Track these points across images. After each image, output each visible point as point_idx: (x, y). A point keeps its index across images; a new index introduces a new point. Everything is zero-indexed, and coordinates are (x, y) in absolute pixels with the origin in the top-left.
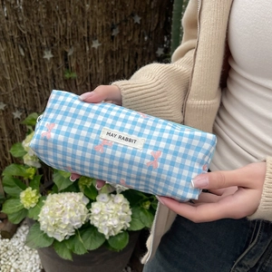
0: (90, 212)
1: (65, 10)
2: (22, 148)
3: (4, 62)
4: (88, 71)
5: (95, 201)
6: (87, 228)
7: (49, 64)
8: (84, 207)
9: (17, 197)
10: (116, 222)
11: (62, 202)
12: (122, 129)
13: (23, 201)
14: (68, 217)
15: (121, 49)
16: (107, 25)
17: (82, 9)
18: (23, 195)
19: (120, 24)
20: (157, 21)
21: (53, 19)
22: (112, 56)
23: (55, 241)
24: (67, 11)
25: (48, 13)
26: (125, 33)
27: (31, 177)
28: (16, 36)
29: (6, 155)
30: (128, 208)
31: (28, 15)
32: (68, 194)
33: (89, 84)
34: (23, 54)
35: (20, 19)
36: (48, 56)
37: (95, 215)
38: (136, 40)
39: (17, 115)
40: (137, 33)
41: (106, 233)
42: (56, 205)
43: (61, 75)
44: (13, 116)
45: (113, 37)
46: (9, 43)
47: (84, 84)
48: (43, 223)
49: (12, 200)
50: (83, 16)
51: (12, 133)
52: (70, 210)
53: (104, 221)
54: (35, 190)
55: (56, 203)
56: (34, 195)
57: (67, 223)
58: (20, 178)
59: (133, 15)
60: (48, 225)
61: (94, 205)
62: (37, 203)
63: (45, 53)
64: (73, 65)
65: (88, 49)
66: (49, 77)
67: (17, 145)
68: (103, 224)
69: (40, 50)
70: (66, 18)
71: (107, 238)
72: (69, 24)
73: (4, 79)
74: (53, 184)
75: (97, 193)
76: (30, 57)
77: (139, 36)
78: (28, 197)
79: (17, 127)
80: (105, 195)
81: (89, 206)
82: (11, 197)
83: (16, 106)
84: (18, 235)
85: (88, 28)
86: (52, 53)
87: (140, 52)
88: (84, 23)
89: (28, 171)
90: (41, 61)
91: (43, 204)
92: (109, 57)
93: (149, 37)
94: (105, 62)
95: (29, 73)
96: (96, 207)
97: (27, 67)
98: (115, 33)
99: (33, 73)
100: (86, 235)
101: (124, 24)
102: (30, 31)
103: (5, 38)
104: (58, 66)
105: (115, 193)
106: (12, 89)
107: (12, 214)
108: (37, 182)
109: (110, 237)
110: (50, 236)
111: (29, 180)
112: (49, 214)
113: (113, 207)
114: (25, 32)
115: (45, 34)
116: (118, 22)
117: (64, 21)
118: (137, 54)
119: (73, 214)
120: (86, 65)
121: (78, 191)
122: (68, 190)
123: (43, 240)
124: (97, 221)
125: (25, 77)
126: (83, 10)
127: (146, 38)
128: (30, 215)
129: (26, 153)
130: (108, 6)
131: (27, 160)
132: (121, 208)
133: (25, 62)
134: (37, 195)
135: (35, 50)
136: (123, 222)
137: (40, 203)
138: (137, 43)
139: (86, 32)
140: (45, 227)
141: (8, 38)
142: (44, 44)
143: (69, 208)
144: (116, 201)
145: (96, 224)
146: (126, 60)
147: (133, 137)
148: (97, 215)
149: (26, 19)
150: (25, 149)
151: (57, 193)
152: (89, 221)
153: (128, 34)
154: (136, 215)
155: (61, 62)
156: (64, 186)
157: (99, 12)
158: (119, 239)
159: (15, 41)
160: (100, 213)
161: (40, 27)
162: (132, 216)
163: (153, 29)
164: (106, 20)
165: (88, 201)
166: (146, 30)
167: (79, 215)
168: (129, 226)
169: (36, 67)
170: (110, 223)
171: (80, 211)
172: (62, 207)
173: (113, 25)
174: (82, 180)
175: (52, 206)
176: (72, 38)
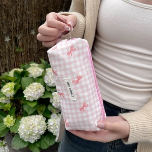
0: (47, 125)
1: (16, 14)
4: (29, 47)
5: (50, 118)
6: (47, 134)
7: (7, 44)
8: (44, 122)
11: (32, 121)
13: (5, 123)
14: (37, 129)
16: (39, 22)
18: (5, 119)
21: (10, 19)
23: (29, 143)
24: (18, 15)
25: (7, 16)
27: (9, 109)
33: (29, 54)
36: (7, 39)
43: (13, 50)
47: (27, 54)
50: (26, 17)
52: (38, 125)
53: (56, 128)
54: (12, 116)
55: (28, 122)
56: (12, 119)
57: (37, 132)
60: (25, 134)
62: (15, 123)
64: (20, 44)
66: (7, 51)
68: (56, 130)
70: (17, 18)
72: (18, 21)
75: (51, 113)
78: (9, 120)
80: (55, 115)
81: (46, 121)
85: (29, 23)
88: (26, 21)
90: (3, 43)
91: (19, 124)
94: (38, 42)
96: (51, 122)
100: (46, 137)
104: (12, 45)
105: (60, 113)
110: (26, 141)
112: (25, 128)
115: (5, 27)
117: (16, 20)
119: (39, 127)
120: (27, 44)
122: (33, 114)
123: (22, 144)
124: (52, 129)
128: (12, 131)
134: (14, 119)
137: (17, 123)
139: (27, 25)
140: (24, 136)
142: (5, 33)
143: (36, 124)
145: (52, 131)
148: (52, 126)
150: (4, 93)
151: (27, 116)
152: (47, 130)
155: (13, 43)
156: (31, 112)
160: (54, 124)
161: (2, 23)
164: (38, 19)
165: (45, 119)
167: (43, 127)
171: (42, 125)
172: (33, 124)
173: (41, 21)
174: (39, 108)
175: (26, 124)
176: (20, 29)
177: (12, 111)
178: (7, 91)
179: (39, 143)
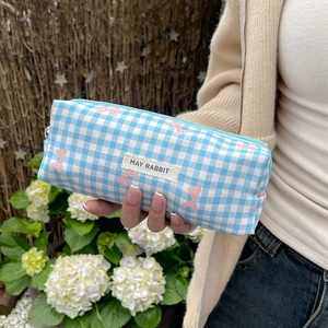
0: (111, 280)
1: (83, 24)
2: (25, 197)
3: (5, 87)
5: (119, 266)
6: (108, 301)
7: (62, 91)
8: (103, 273)
9: (17, 260)
10: (145, 293)
11: (75, 267)
12: (149, 154)
13: (25, 265)
14: (83, 287)
15: (152, 74)
16: (136, 43)
17: (105, 22)
18: (25, 257)
19: (152, 42)
20: (198, 38)
21: (69, 34)
22: (141, 82)
23: (66, 317)
24: (86, 25)
25: (62, 27)
26: (157, 54)
27: (37, 235)
28: (21, 56)
29: (5, 206)
30: (161, 274)
31: (37, 30)
32: (83, 257)
34: (29, 78)
35: (27, 34)
36: (61, 80)
37: (118, 284)
38: (172, 61)
39: (20, 154)
40: (173, 53)
41: (132, 308)
42: (68, 271)
44: (15, 156)
45: (142, 58)
46: (13, 64)
48: (51, 294)
49: (11, 265)
50: (106, 31)
51: (13, 178)
52: (86, 278)
53: (130, 292)
54: (42, 252)
55: (67, 269)
56: (40, 258)
57: (82, 294)
58: (23, 235)
59: (168, 30)
60: (57, 296)
61: (117, 271)
62: (44, 268)
63: (58, 76)
64: (92, 95)
65: (111, 73)
67: (20, 193)
68: (128, 296)
69: (51, 73)
70: (84, 33)
71: (134, 314)
72: (89, 42)
73: (5, 109)
74: (65, 243)
75: (121, 256)
76: (38, 82)
77: (176, 57)
78: (32, 260)
79: (20, 170)
80: (132, 259)
81: (110, 272)
82: (9, 261)
83: (19, 143)
84: (17, 310)
85: (112, 46)
86: (67, 77)
87: (176, 76)
88: (106, 40)
89: (32, 226)
90: (52, 87)
91: (52, 269)
92: (137, 83)
93: (188, 57)
94: (132, 89)
95: (36, 102)
96: (119, 274)
97: (34, 94)
98: (146, 52)
99: (42, 102)
100: (105, 310)
101: (157, 41)
102: (39, 50)
103: (7, 58)
104: (73, 95)
105: (144, 255)
106: (14, 122)
107: (11, 283)
108: (44, 240)
109: (137, 313)
110: (60, 311)
111: (34, 238)
112: (58, 282)
113: (141, 274)
114: (33, 51)
115: (57, 53)
116: (150, 39)
117: (82, 37)
118: (172, 80)
119: (89, 283)
120: (109, 95)
121: (96, 252)
122: (83, 251)
123: (51, 317)
124: (120, 292)
125: (32, 107)
126: (106, 24)
127: (184, 60)
128: (35, 284)
129: (31, 203)
130: (137, 19)
131: (32, 212)
132: (151, 276)
133: (32, 88)
134: (43, 257)
135: (45, 73)
136: (154, 294)
137: (47, 268)
138: (173, 66)
139: (109, 50)
140: (54, 300)
141: (11, 58)
142: (57, 65)
143: (84, 275)
144: (145, 266)
145: (119, 297)
146: (159, 87)
147: (165, 164)
148: (121, 284)
149: (34, 34)
150: (30, 198)
151: (69, 255)
152: (111, 292)
153: (162, 55)
154: (171, 285)
155: (77, 91)
156: (79, 246)
157: (126, 27)
158: (149, 316)
159: (20, 61)
160: (124, 281)
161: (51, 44)
162: (166, 287)
163: (193, 48)
164: (135, 37)
165: (109, 266)
166: (185, 49)
167: (97, 284)
168: (161, 298)
169: (45, 94)
170: (137, 295)
171: (98, 279)
172: (76, 274)
173: (143, 43)
174: (102, 238)
175: (63, 272)
176: (92, 59)
177: (42, 240)
178: (36, 193)
179: (87, 321)
